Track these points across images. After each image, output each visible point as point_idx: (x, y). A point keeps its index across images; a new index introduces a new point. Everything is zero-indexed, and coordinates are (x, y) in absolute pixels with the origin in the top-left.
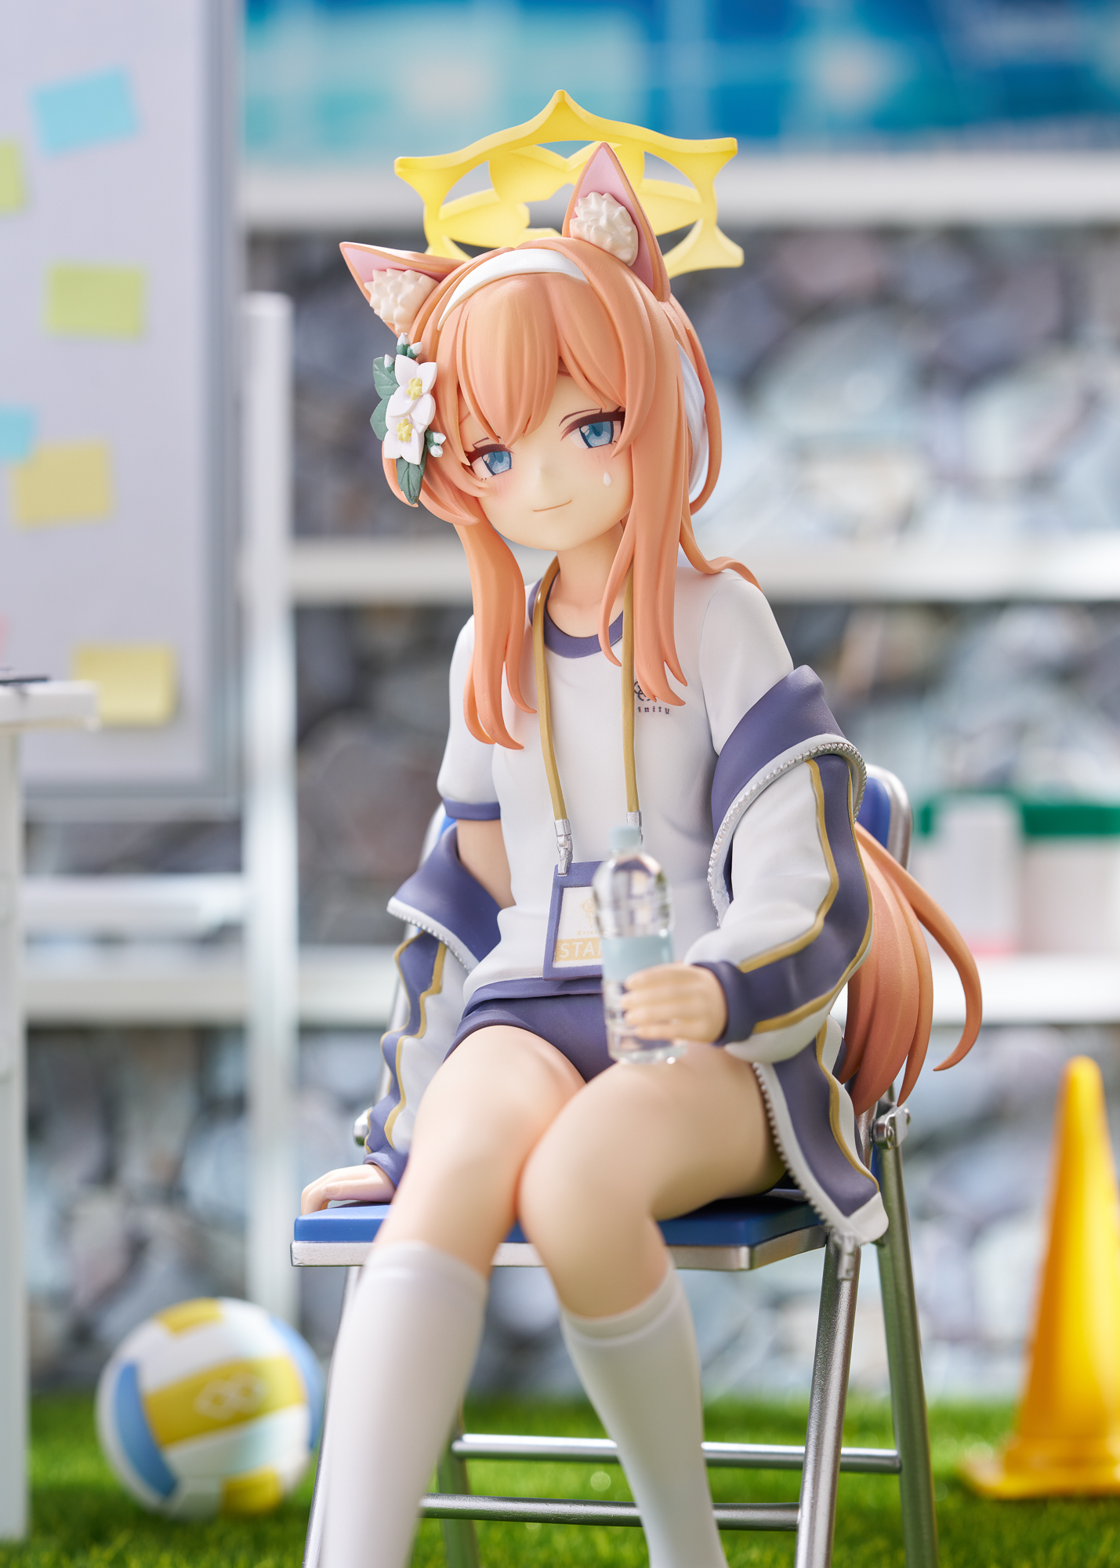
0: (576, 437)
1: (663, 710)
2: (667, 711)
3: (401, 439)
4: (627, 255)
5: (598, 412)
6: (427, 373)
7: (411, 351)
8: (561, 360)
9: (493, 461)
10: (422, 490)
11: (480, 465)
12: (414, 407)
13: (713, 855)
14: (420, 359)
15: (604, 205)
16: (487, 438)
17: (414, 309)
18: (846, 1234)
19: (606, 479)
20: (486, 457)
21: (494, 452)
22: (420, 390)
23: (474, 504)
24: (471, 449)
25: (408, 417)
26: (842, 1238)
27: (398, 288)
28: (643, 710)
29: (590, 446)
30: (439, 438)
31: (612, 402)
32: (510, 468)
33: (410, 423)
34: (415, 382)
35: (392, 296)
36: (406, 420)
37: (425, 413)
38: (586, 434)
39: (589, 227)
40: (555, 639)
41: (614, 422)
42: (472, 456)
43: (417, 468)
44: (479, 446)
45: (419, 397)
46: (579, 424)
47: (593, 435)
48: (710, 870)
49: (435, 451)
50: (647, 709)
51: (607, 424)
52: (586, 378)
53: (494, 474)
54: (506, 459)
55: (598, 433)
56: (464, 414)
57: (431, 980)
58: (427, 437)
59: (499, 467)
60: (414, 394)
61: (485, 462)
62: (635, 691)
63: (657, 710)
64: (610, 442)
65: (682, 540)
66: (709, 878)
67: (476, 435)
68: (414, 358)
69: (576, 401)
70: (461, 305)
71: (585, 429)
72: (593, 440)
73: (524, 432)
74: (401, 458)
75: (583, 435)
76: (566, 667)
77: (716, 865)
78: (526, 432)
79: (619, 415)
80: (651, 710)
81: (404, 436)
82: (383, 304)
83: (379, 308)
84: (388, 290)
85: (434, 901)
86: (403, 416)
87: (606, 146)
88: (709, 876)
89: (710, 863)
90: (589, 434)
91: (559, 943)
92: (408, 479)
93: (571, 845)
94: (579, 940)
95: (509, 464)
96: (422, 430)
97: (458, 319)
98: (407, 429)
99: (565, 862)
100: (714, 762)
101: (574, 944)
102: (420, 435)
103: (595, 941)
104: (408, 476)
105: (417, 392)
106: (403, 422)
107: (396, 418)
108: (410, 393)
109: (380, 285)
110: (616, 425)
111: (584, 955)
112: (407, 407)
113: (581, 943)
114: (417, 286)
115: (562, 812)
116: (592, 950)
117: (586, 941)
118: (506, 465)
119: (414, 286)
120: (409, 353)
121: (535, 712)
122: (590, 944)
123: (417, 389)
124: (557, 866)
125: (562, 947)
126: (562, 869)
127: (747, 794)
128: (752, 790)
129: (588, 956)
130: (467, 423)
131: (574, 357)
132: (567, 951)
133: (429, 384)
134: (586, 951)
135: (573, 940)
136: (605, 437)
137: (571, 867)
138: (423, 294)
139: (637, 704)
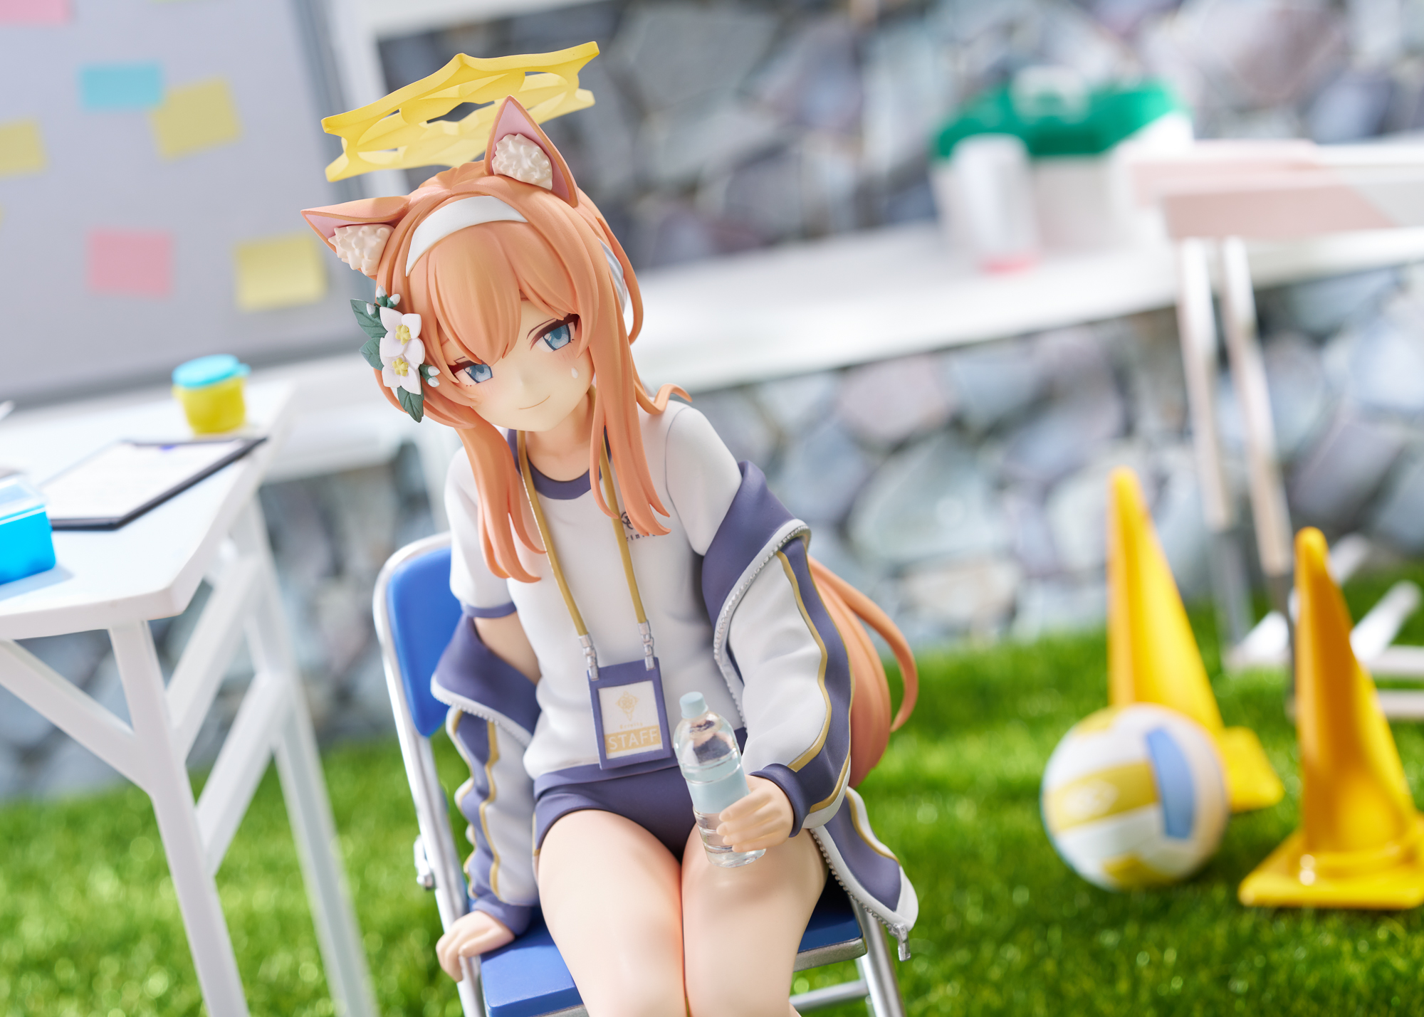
0: (541, 344)
3: (399, 374)
4: (549, 184)
5: (555, 321)
6: (413, 322)
7: (392, 303)
8: (521, 291)
9: (474, 371)
10: (424, 408)
11: (463, 375)
12: (406, 349)
14: (401, 308)
15: (522, 148)
16: (467, 358)
17: (378, 257)
18: (899, 927)
19: (574, 373)
20: (468, 369)
21: (475, 366)
22: (409, 336)
24: (454, 364)
25: (402, 357)
26: (896, 930)
27: (361, 244)
28: (634, 537)
29: (554, 349)
30: (432, 371)
31: (565, 311)
32: (492, 377)
33: (404, 361)
34: (402, 329)
35: (357, 252)
36: (400, 359)
37: (417, 354)
38: (549, 341)
39: (516, 171)
40: (543, 484)
41: (569, 325)
42: (455, 369)
43: (416, 395)
44: (460, 361)
45: (410, 340)
46: (542, 334)
47: (555, 339)
49: (432, 383)
50: (638, 536)
51: (563, 329)
52: (544, 301)
53: (478, 382)
54: (486, 370)
55: (558, 337)
56: (444, 340)
57: (488, 751)
58: (422, 370)
59: (480, 377)
60: (404, 339)
61: (468, 373)
62: (623, 521)
64: (569, 341)
65: (640, 400)
66: (717, 656)
67: (456, 354)
68: (393, 307)
69: (533, 319)
70: (425, 257)
71: (548, 336)
72: (558, 344)
74: (402, 388)
75: (547, 341)
76: (559, 508)
78: (505, 355)
79: (575, 318)
80: (640, 537)
81: (401, 372)
82: (349, 255)
83: (347, 257)
84: (354, 246)
86: (396, 357)
87: (510, 99)
89: (715, 647)
90: (552, 341)
91: (606, 738)
92: (411, 404)
93: (596, 653)
94: (623, 733)
95: (489, 375)
96: (417, 367)
97: (425, 270)
98: (402, 367)
99: (595, 669)
100: (698, 562)
101: (619, 736)
102: (415, 371)
103: (636, 732)
104: (410, 401)
105: (406, 338)
106: (398, 361)
107: (392, 359)
108: (399, 337)
109: (343, 243)
110: (571, 326)
111: (630, 745)
112: (399, 350)
113: (625, 735)
114: (379, 240)
115: (583, 629)
116: (635, 741)
117: (628, 733)
118: (486, 375)
119: (374, 239)
120: (389, 303)
121: (545, 552)
122: (632, 735)
123: (405, 336)
124: (588, 672)
125: (610, 741)
126: (594, 675)
127: (738, 593)
128: (740, 589)
129: (634, 746)
130: (447, 346)
131: (532, 289)
132: (615, 744)
133: (415, 330)
134: (631, 741)
135: (618, 734)
136: (565, 338)
137: (600, 672)
138: (384, 244)
139: (628, 533)
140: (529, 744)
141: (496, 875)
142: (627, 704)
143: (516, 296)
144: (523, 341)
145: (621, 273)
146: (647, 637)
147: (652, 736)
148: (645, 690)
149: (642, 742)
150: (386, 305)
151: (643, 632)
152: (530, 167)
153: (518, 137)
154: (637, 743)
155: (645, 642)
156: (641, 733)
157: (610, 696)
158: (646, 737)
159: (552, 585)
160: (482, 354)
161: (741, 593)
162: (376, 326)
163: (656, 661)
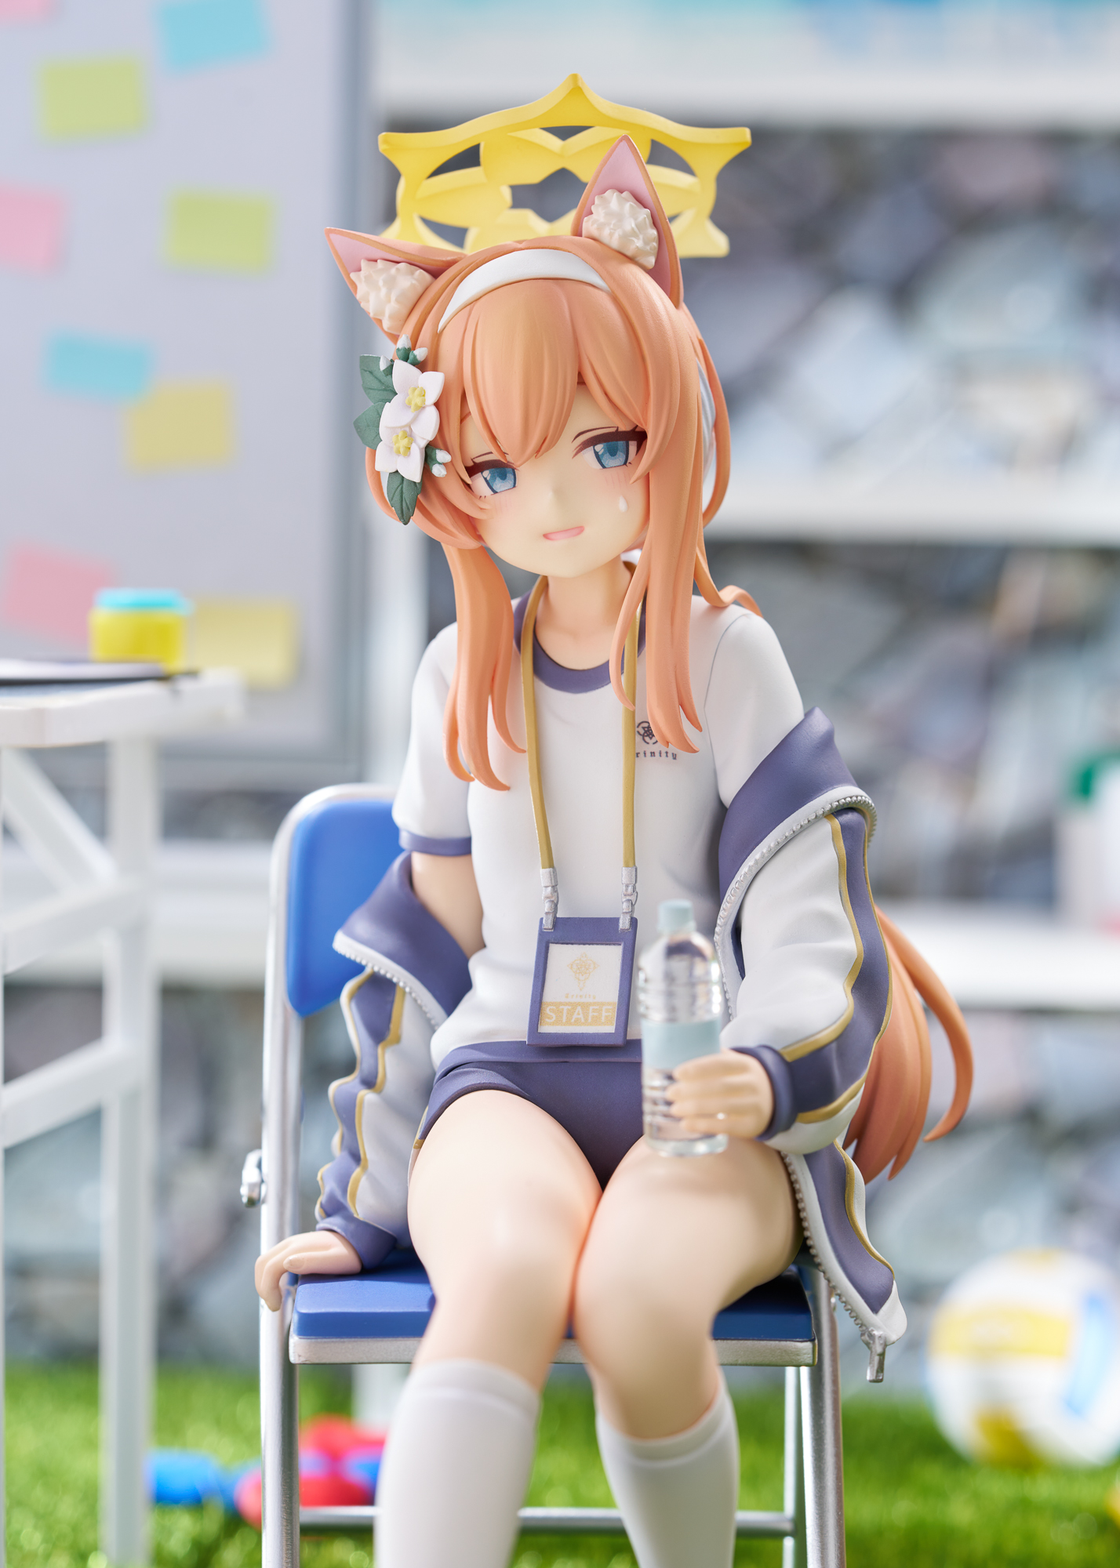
0: (589, 454)
1: (670, 755)
2: (674, 757)
3: (398, 453)
4: (651, 261)
5: (614, 430)
6: (432, 383)
7: (415, 357)
8: (580, 374)
9: (493, 478)
10: (416, 509)
11: (479, 482)
12: (415, 419)
13: (721, 913)
14: (422, 366)
15: (626, 205)
16: (491, 453)
17: (409, 304)
18: (876, 1332)
19: (622, 505)
20: (486, 473)
22: (424, 401)
23: (471, 525)
25: (407, 429)
26: (871, 1337)
27: (391, 283)
28: (648, 754)
29: (604, 467)
30: (440, 455)
31: (630, 420)
32: (514, 486)
33: (409, 435)
34: (417, 392)
35: (384, 291)
36: (405, 432)
37: (427, 427)
38: (600, 454)
40: (546, 669)
41: (631, 443)
42: (471, 472)
43: (413, 485)
45: (423, 408)
48: (717, 929)
49: (438, 471)
50: (653, 754)
51: (621, 444)
52: (606, 394)
53: (495, 492)
54: (510, 476)
55: (613, 453)
56: (467, 414)
57: (388, 1028)
58: (429, 453)
59: (499, 485)
60: (416, 405)
61: (485, 479)
62: (638, 733)
63: (664, 754)
64: (625, 464)
66: (716, 937)
67: (478, 448)
68: (412, 364)
69: (590, 418)
70: (468, 308)
71: (599, 448)
72: (609, 461)
73: (538, 451)
74: (397, 471)
75: (596, 454)
76: (557, 700)
77: (725, 924)
78: (540, 453)
80: (657, 754)
81: (402, 450)
82: (372, 298)
83: (368, 301)
84: (381, 283)
85: (390, 941)
86: (401, 427)
88: (716, 935)
89: (718, 922)
90: (603, 454)
91: (544, 1006)
92: (402, 497)
93: (558, 897)
94: (567, 1004)
95: (512, 483)
96: (423, 444)
97: (464, 324)
98: (405, 442)
99: (551, 917)
100: (721, 814)
101: (561, 1007)
102: (420, 449)
103: (585, 1006)
104: (402, 493)
105: (419, 404)
106: (400, 434)
107: (393, 429)
108: (410, 403)
109: (368, 279)
110: (633, 446)
111: (573, 1020)
112: (406, 418)
113: (570, 1008)
114: (414, 282)
115: (550, 862)
116: (581, 1016)
117: (574, 1005)
118: (509, 483)
119: (410, 281)
120: (411, 357)
121: (524, 751)
122: (579, 1009)
123: (418, 401)
124: (542, 919)
125: (547, 1011)
126: (548, 924)
127: (765, 851)
128: (769, 846)
129: (577, 1022)
130: (468, 421)
131: (595, 373)
132: (554, 1015)
133: (433, 395)
134: (575, 1016)
135: (561, 1004)
136: (620, 458)
137: (557, 922)
138: (420, 290)
139: (641, 746)
140: (439, 1025)
141: (358, 1181)
142: (582, 969)
143: (572, 379)
144: (567, 444)
145: (712, 416)
146: (630, 889)
147: (604, 1014)
148: (611, 955)
149: (590, 1020)
150: (406, 359)
151: (625, 881)
152: (633, 229)
153: (625, 194)
154: (583, 1021)
155: (625, 895)
156: (591, 1008)
157: (560, 954)
158: (595, 1014)
159: (524, 797)
160: (511, 448)
161: (770, 850)
162: (385, 390)
163: (634, 922)
